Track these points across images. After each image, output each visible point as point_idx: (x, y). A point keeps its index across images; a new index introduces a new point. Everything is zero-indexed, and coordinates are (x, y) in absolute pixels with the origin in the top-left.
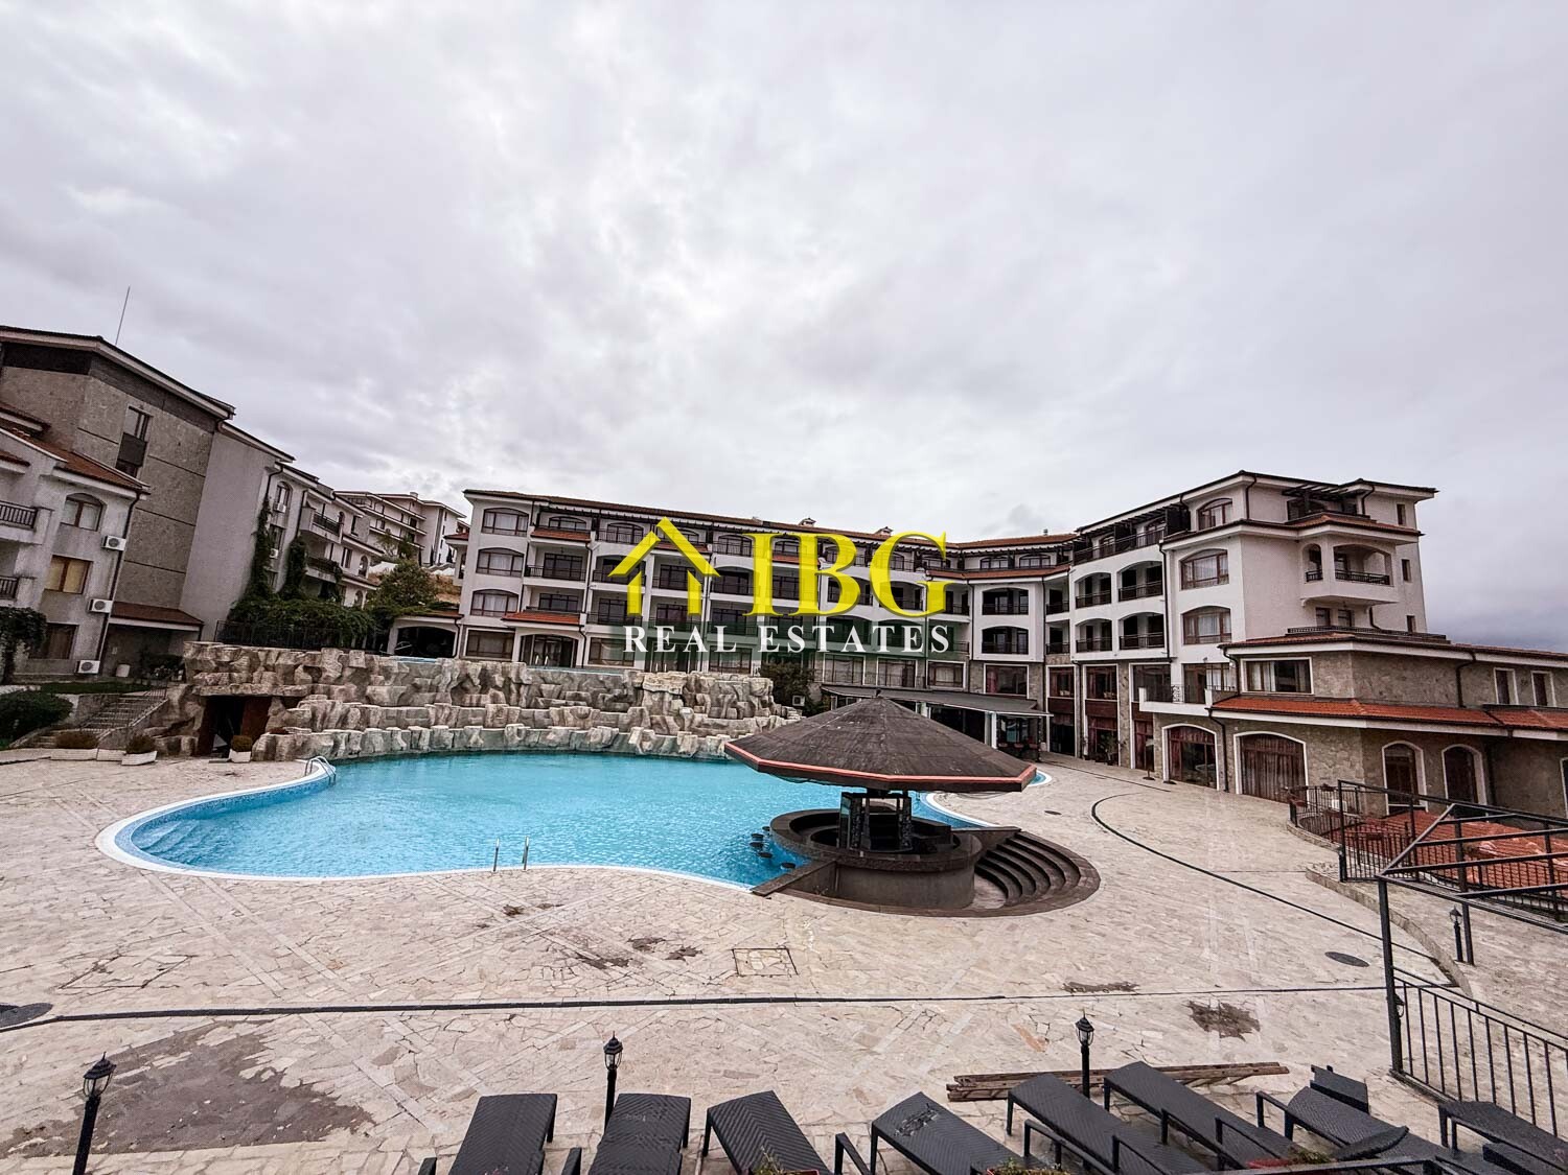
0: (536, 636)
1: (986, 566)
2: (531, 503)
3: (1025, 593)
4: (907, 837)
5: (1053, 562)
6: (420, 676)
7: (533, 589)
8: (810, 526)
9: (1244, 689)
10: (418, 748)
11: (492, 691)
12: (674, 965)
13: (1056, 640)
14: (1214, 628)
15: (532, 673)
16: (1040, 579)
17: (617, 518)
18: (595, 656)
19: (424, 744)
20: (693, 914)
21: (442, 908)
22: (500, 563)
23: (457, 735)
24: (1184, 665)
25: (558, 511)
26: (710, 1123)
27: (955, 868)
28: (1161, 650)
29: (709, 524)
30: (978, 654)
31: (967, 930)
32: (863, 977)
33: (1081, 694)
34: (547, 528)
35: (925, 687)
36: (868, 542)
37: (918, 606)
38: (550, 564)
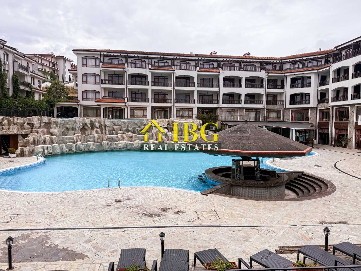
0: (108, 107)
1: (292, 67)
2: (99, 53)
3: (310, 78)
4: (258, 175)
5: (323, 62)
6: (68, 125)
7: (105, 89)
8: (214, 55)
10: (72, 150)
11: (95, 129)
12: (176, 216)
13: (323, 97)
15: (109, 122)
16: (317, 71)
17: (135, 57)
18: (132, 114)
19: (74, 149)
20: (181, 201)
21: (94, 201)
22: (91, 79)
23: (85, 145)
25: (111, 56)
26: (196, 257)
27: (277, 185)
29: (172, 57)
30: (288, 105)
31: (283, 205)
32: (244, 219)
33: (333, 119)
34: (106, 64)
35: (265, 120)
36: (240, 60)
37: (262, 86)
38: (110, 78)
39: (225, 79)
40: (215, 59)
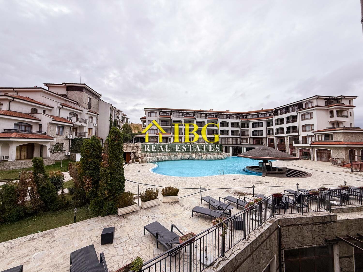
1: (252, 117)
2: (158, 110)
3: (262, 123)
4: (271, 169)
5: (268, 115)
8: (212, 111)
9: (317, 140)
10: (159, 160)
13: (269, 132)
14: (309, 129)
16: (266, 120)
17: (175, 112)
24: (302, 136)
25: (163, 111)
28: (297, 133)
29: (194, 112)
30: (252, 136)
33: (276, 143)
34: (161, 115)
35: (241, 144)
36: (227, 114)
37: (238, 127)
38: (162, 122)
39: (221, 123)
40: (215, 113)
